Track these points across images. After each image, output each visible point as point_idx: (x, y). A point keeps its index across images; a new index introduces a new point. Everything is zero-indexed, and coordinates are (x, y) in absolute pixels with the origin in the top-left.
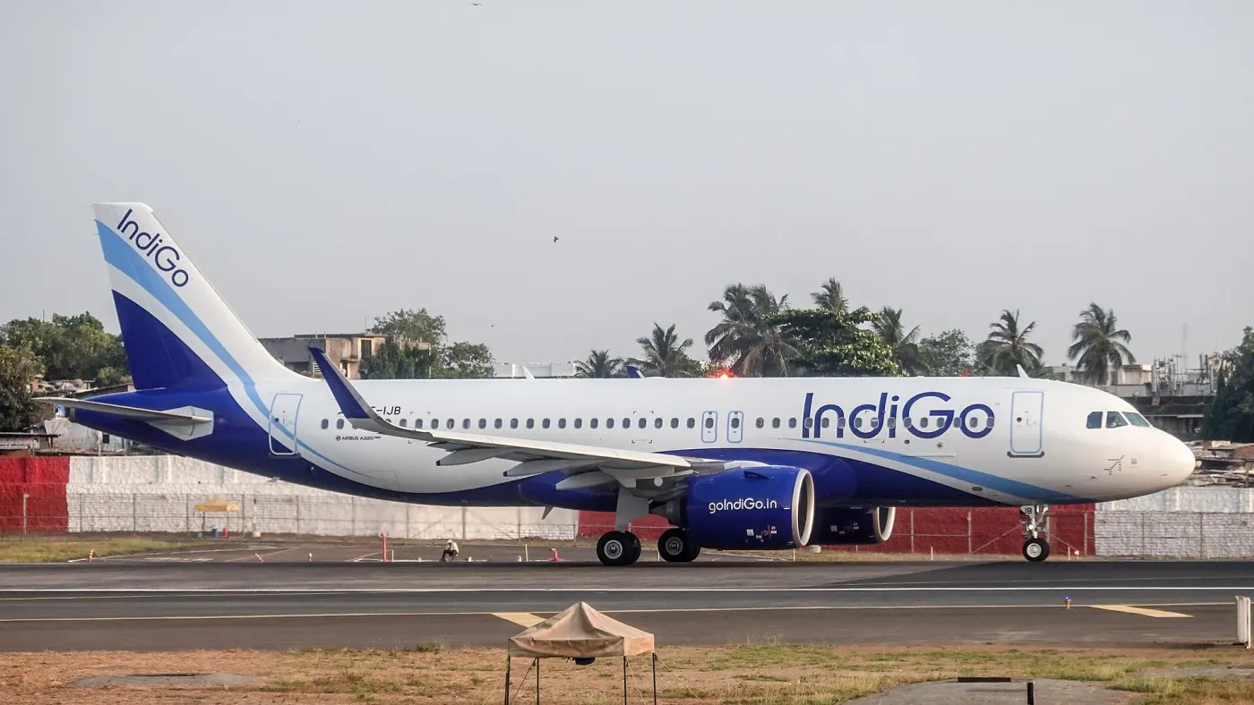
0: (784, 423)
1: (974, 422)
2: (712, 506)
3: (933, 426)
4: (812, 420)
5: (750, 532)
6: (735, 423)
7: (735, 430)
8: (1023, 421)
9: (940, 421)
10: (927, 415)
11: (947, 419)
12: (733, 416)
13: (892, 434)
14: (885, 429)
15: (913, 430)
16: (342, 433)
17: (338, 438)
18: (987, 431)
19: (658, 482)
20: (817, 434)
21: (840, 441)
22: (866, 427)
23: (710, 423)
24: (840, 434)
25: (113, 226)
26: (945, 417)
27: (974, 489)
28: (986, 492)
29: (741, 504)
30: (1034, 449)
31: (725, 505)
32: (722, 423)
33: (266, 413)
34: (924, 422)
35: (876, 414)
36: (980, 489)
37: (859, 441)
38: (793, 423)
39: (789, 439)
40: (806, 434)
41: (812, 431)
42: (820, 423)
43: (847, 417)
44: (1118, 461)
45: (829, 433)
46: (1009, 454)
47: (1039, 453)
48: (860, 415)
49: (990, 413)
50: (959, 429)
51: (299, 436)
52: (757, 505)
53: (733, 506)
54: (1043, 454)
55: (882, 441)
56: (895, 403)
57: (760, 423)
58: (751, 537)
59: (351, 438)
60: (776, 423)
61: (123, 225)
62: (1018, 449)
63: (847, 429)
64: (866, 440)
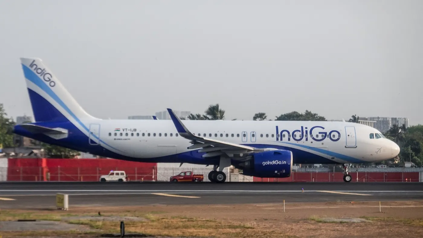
0: (270, 136)
1: (334, 136)
2: (264, 163)
3: (320, 137)
4: (279, 135)
5: (276, 172)
6: (253, 135)
7: (254, 138)
8: (350, 136)
9: (322, 136)
10: (318, 134)
11: (325, 135)
12: (252, 133)
13: (307, 140)
14: (304, 138)
15: (314, 139)
16: (116, 137)
17: (115, 139)
18: (338, 139)
19: (241, 155)
20: (281, 140)
21: (289, 142)
22: (298, 137)
23: (244, 135)
24: (289, 139)
25: (28, 66)
26: (324, 135)
27: (332, 158)
28: (336, 159)
29: (274, 162)
30: (354, 145)
31: (268, 163)
32: (249, 136)
33: (88, 130)
34: (317, 136)
35: (301, 133)
36: (334, 158)
37: (296, 142)
38: (273, 136)
39: (272, 141)
40: (277, 139)
41: (279, 138)
42: (282, 136)
43: (291, 134)
44: (380, 149)
45: (285, 139)
46: (346, 147)
47: (355, 147)
48: (295, 133)
49: (339, 133)
50: (329, 138)
51: (101, 139)
52: (279, 163)
53: (271, 163)
54: (356, 147)
55: (303, 142)
56: (306, 130)
57: (262, 136)
58: (276, 173)
59: (119, 139)
60: (267, 136)
61: (32, 65)
62: (349, 145)
63: (291, 138)
64: (298, 142)
